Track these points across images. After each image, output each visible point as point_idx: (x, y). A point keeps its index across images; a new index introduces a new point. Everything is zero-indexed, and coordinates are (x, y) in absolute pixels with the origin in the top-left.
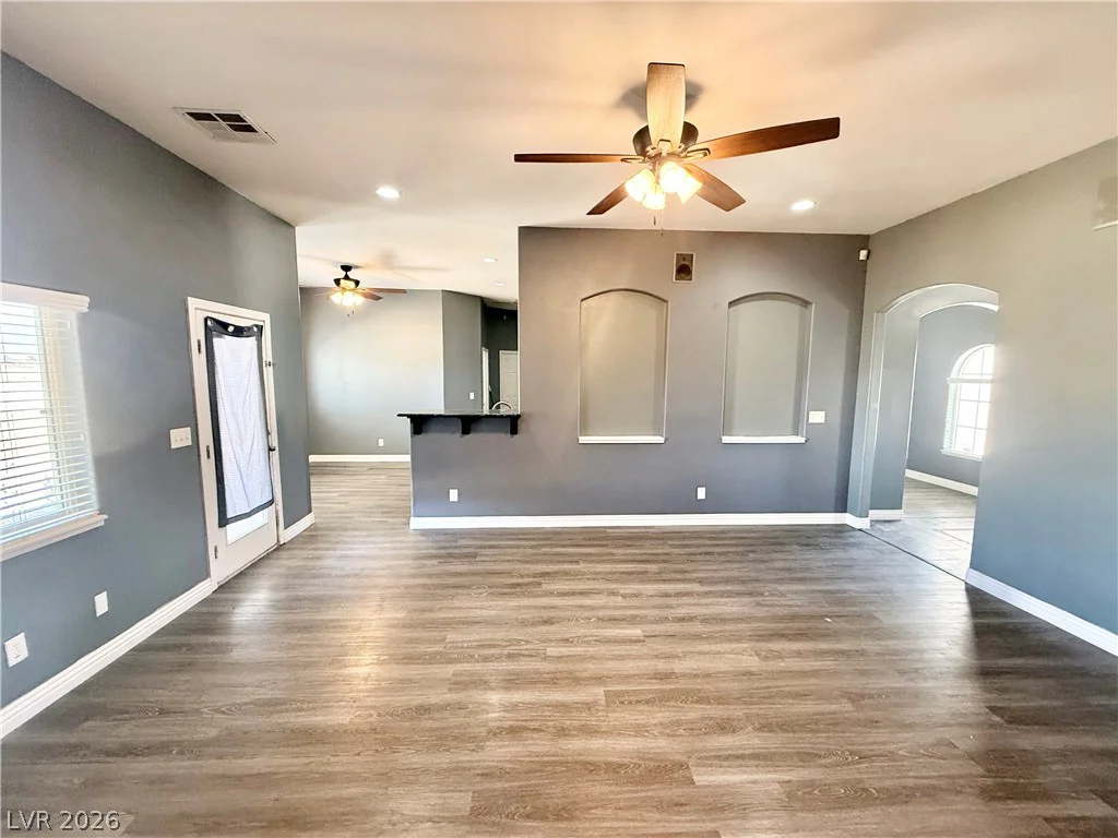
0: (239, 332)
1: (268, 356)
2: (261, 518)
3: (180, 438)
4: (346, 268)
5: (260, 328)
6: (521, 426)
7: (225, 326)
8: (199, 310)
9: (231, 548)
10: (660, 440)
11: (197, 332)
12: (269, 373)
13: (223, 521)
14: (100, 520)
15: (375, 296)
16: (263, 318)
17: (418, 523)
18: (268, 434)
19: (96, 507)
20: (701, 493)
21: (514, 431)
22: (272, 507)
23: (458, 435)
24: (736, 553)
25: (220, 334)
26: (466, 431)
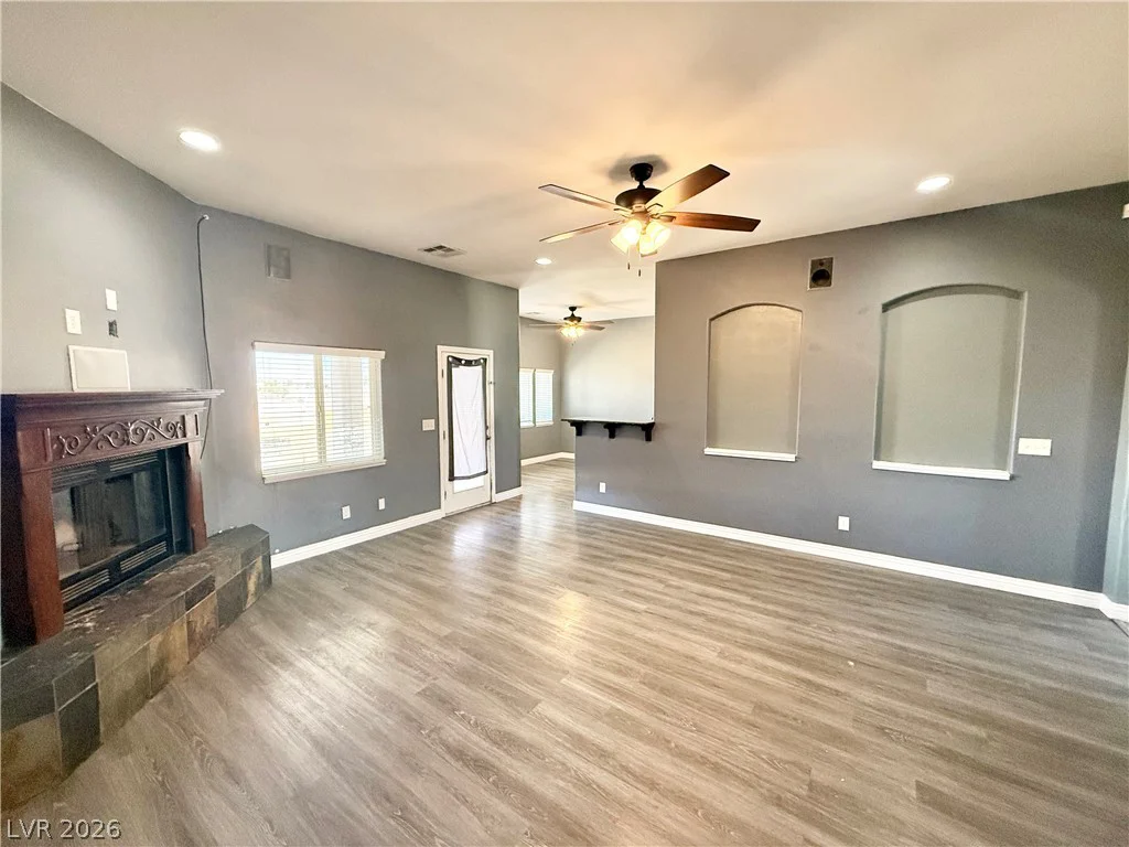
0: (469, 363)
1: (490, 377)
2: (480, 481)
3: (428, 425)
4: (573, 309)
5: (485, 360)
6: (655, 434)
7: (460, 360)
8: (444, 352)
9: (456, 496)
10: (791, 457)
11: (442, 365)
12: (490, 389)
13: (452, 478)
14: (384, 462)
15: (597, 326)
16: (489, 354)
17: (579, 506)
18: (487, 428)
19: (383, 455)
20: (844, 523)
21: (648, 438)
22: (488, 475)
23: (607, 438)
24: (841, 590)
25: (457, 366)
26: (612, 436)
